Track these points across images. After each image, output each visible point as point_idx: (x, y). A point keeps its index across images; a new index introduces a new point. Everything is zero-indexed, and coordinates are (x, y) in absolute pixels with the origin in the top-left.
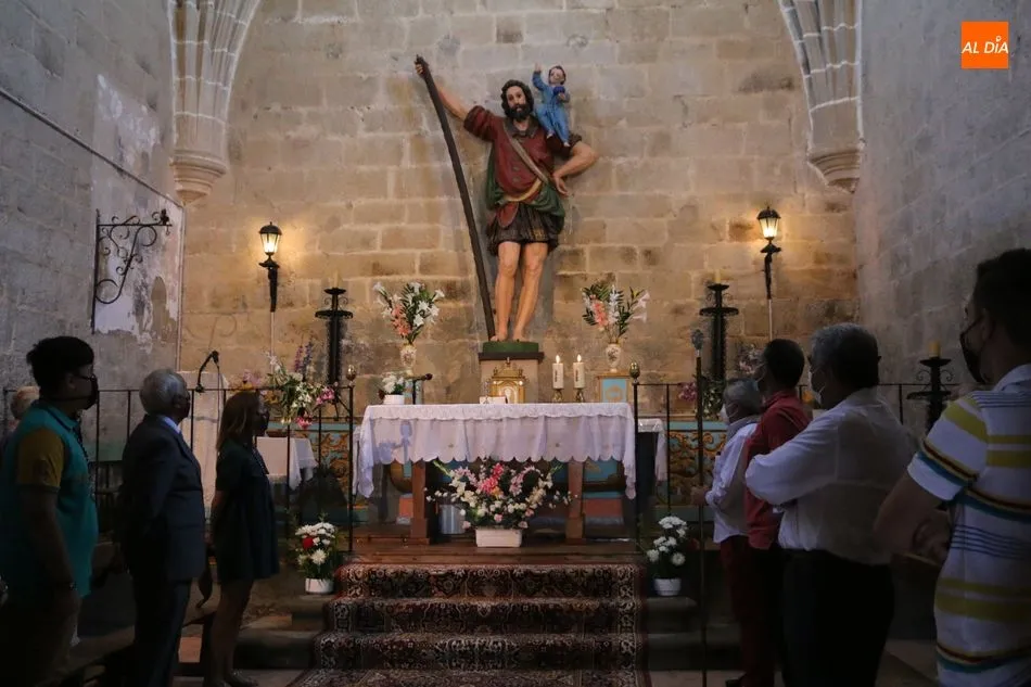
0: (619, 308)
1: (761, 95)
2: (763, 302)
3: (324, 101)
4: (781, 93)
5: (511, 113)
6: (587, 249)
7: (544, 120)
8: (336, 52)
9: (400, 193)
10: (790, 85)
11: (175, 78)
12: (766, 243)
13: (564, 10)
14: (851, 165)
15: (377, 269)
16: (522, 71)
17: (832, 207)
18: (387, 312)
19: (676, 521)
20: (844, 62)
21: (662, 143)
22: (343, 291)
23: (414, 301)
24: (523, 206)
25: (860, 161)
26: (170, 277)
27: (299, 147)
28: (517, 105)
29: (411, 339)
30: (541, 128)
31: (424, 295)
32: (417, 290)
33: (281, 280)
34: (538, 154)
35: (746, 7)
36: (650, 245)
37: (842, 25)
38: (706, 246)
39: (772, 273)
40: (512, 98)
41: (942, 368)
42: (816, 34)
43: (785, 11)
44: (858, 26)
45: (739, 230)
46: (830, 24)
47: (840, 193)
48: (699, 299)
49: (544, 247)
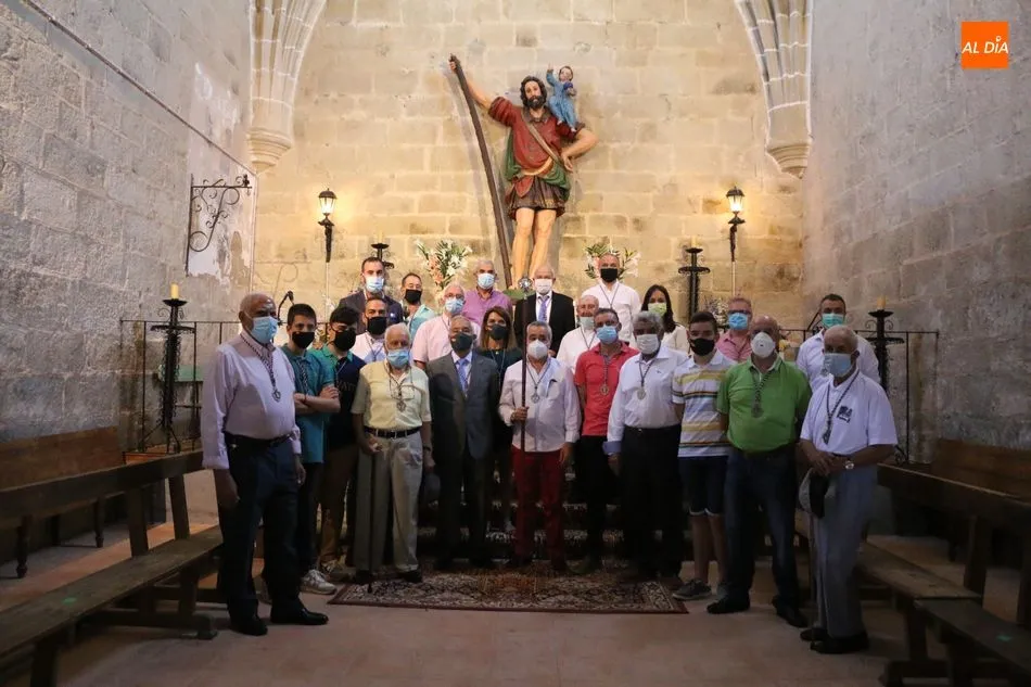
1: (730, 97)
2: (728, 264)
3: (373, 90)
4: (746, 95)
6: (587, 216)
7: (555, 109)
8: (384, 51)
9: (434, 167)
10: (752, 90)
11: (253, 70)
12: (733, 216)
13: (572, 21)
14: (801, 156)
15: (414, 229)
16: (538, 69)
17: (784, 189)
18: (425, 264)
20: (797, 73)
21: (650, 132)
22: (386, 246)
23: (447, 255)
24: (539, 178)
25: (808, 153)
26: (245, 232)
27: (353, 127)
28: (534, 97)
30: (553, 117)
31: (454, 250)
32: (449, 246)
33: (335, 236)
34: (551, 137)
35: (719, 26)
36: (639, 215)
37: (796, 43)
38: (683, 217)
39: (736, 241)
40: (529, 91)
41: (886, 319)
42: (775, 50)
43: (749, 30)
44: (809, 45)
45: (711, 205)
46: (787, 42)
47: (791, 178)
48: (678, 260)
49: (553, 213)
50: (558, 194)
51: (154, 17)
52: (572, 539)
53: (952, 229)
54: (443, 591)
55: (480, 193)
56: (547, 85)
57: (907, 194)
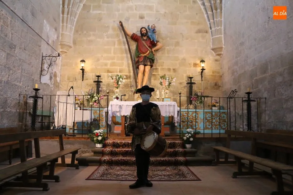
0: (169, 82)
1: (200, 34)
2: (201, 82)
3: (97, 31)
4: (205, 34)
5: (142, 35)
6: (159, 68)
7: (150, 37)
8: (100, 19)
9: (115, 53)
10: (207, 32)
11: (61, 24)
12: (202, 68)
13: (155, 12)
14: (221, 51)
15: (108, 71)
18: (112, 81)
19: (191, 130)
20: (220, 27)
21: (177, 44)
22: (100, 76)
23: (119, 78)
24: (145, 56)
25: (223, 50)
26: (58, 72)
27: (90, 42)
28: (144, 33)
29: (117, 88)
30: (150, 39)
31: (121, 77)
32: (119, 76)
33: (85, 74)
34: (149, 45)
35: (197, 14)
36: (174, 68)
37: (219, 19)
38: (188, 68)
39: (203, 75)
40: (143, 31)
42: (213, 21)
43: (206, 16)
44: (223, 19)
45: (195, 65)
46: (216, 18)
47: (218, 57)
48: (186, 81)
49: (150, 67)
50: (151, 61)
51: (32, 4)
52: (161, 160)
53: (269, 68)
54: (122, 176)
55: (128, 61)
56: (148, 30)
57: (255, 59)
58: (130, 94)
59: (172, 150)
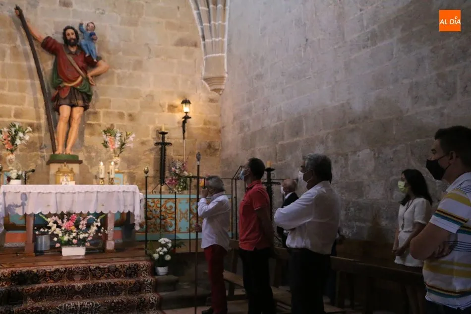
0: (121, 141)
1: (184, 48)
2: (181, 141)
4: (192, 48)
5: (67, 42)
6: (102, 112)
7: (85, 48)
9: (4, 76)
10: (196, 45)
12: (185, 115)
14: (221, 83)
17: (211, 100)
19: (167, 240)
20: (220, 38)
21: (138, 65)
23: (15, 131)
24: (73, 88)
25: (225, 82)
28: (71, 39)
29: (12, 151)
30: (83, 52)
31: (20, 129)
32: (17, 127)
34: (81, 64)
35: (178, 8)
36: (130, 112)
37: (220, 22)
38: (156, 114)
39: (186, 128)
40: (69, 35)
41: (272, 172)
42: (208, 25)
43: (195, 12)
44: (226, 23)
45: (172, 108)
46: (215, 21)
47: (215, 95)
48: (154, 138)
49: (82, 109)
50: (85, 98)
52: (113, 302)
53: (304, 127)
55: (35, 93)
56: (79, 32)
57: (280, 108)
58: (39, 162)
59: (132, 281)
